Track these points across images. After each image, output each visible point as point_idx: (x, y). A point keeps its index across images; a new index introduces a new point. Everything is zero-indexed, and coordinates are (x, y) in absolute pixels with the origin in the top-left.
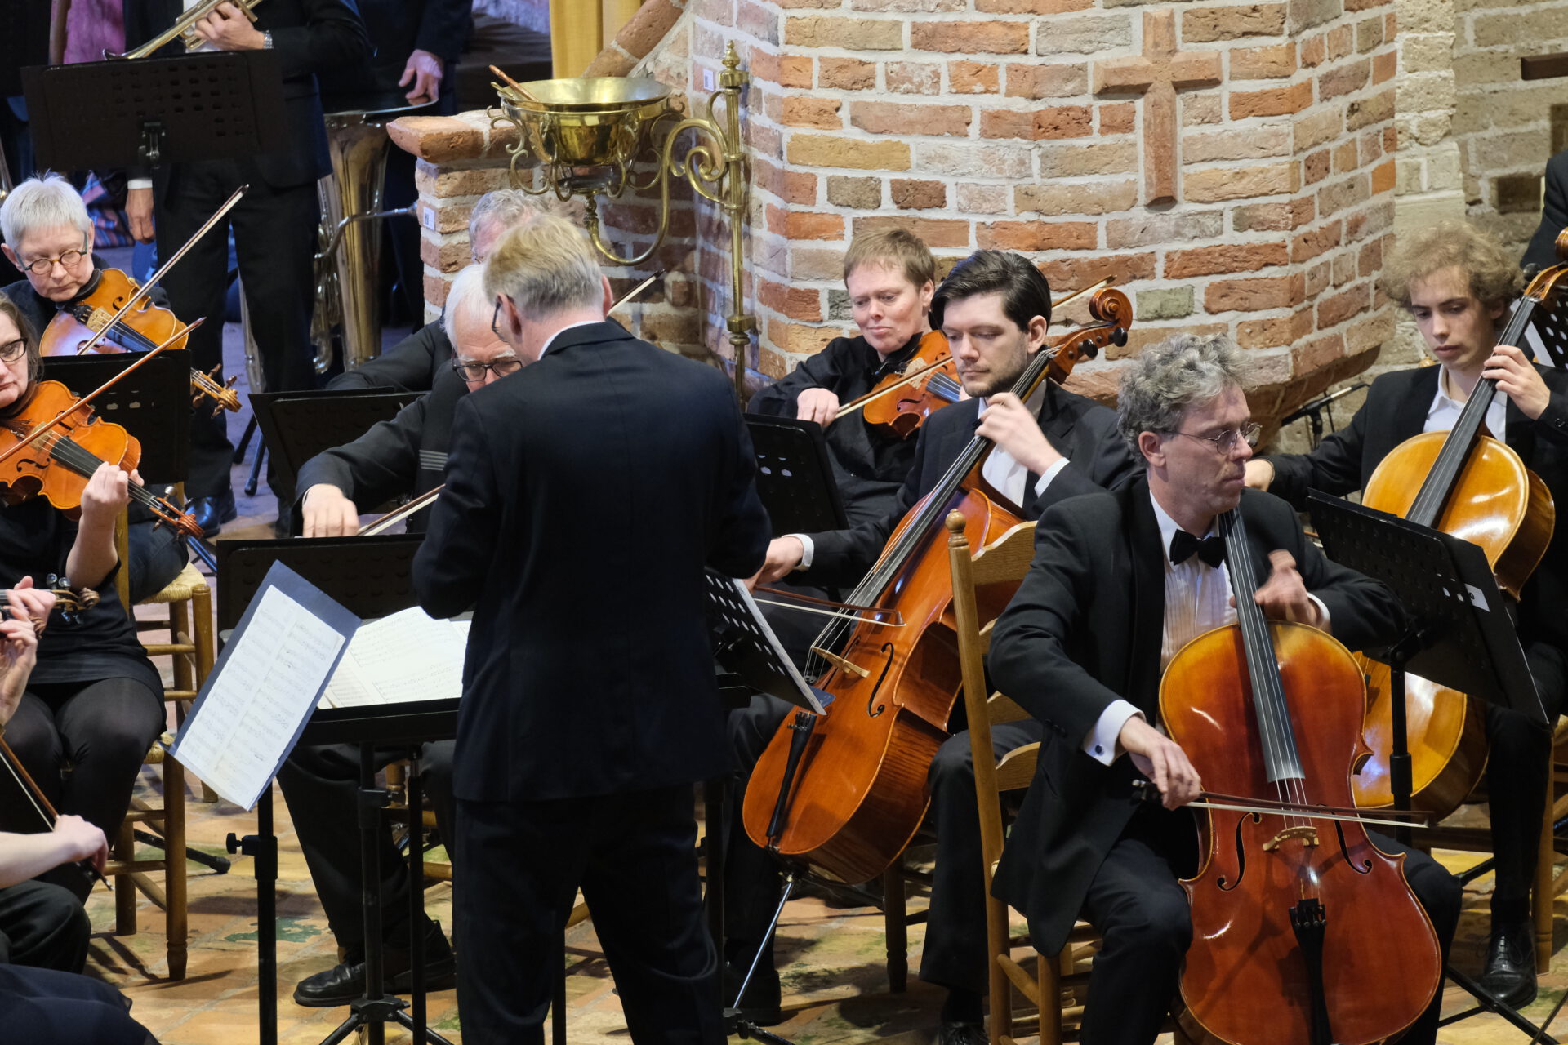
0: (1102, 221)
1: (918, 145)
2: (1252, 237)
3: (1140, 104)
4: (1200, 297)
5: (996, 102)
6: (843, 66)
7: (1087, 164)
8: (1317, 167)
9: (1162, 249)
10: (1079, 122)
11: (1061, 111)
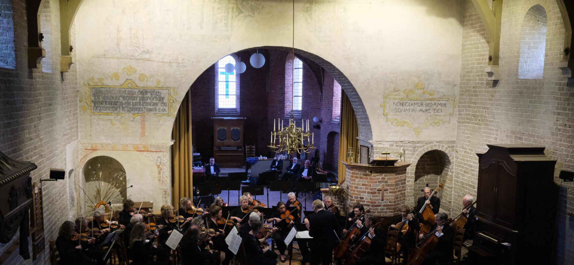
0: (377, 201)
1: (362, 194)
2: (390, 204)
3: (381, 192)
4: (385, 208)
5: (368, 191)
6: (356, 187)
7: (376, 196)
8: (397, 198)
9: (382, 204)
10: (375, 193)
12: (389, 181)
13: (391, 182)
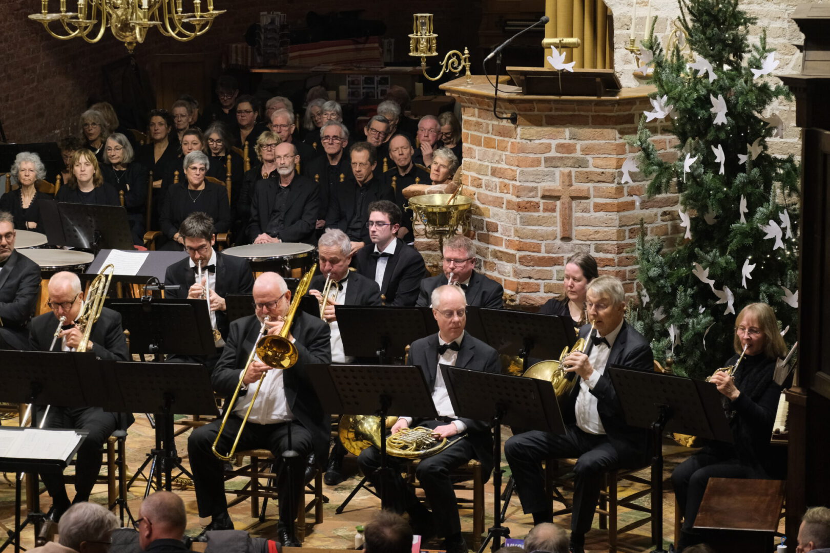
0: (544, 243)
1: (492, 209)
2: (602, 255)
3: (558, 203)
5: (509, 197)
7: (537, 222)
8: (637, 233)
10: (536, 207)
11: (528, 202)
12: (591, 161)
13: (599, 162)
